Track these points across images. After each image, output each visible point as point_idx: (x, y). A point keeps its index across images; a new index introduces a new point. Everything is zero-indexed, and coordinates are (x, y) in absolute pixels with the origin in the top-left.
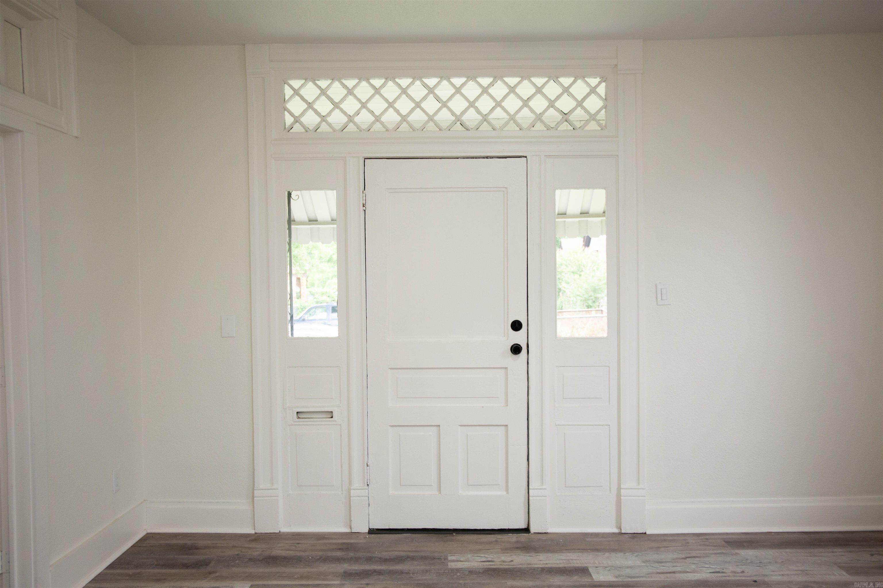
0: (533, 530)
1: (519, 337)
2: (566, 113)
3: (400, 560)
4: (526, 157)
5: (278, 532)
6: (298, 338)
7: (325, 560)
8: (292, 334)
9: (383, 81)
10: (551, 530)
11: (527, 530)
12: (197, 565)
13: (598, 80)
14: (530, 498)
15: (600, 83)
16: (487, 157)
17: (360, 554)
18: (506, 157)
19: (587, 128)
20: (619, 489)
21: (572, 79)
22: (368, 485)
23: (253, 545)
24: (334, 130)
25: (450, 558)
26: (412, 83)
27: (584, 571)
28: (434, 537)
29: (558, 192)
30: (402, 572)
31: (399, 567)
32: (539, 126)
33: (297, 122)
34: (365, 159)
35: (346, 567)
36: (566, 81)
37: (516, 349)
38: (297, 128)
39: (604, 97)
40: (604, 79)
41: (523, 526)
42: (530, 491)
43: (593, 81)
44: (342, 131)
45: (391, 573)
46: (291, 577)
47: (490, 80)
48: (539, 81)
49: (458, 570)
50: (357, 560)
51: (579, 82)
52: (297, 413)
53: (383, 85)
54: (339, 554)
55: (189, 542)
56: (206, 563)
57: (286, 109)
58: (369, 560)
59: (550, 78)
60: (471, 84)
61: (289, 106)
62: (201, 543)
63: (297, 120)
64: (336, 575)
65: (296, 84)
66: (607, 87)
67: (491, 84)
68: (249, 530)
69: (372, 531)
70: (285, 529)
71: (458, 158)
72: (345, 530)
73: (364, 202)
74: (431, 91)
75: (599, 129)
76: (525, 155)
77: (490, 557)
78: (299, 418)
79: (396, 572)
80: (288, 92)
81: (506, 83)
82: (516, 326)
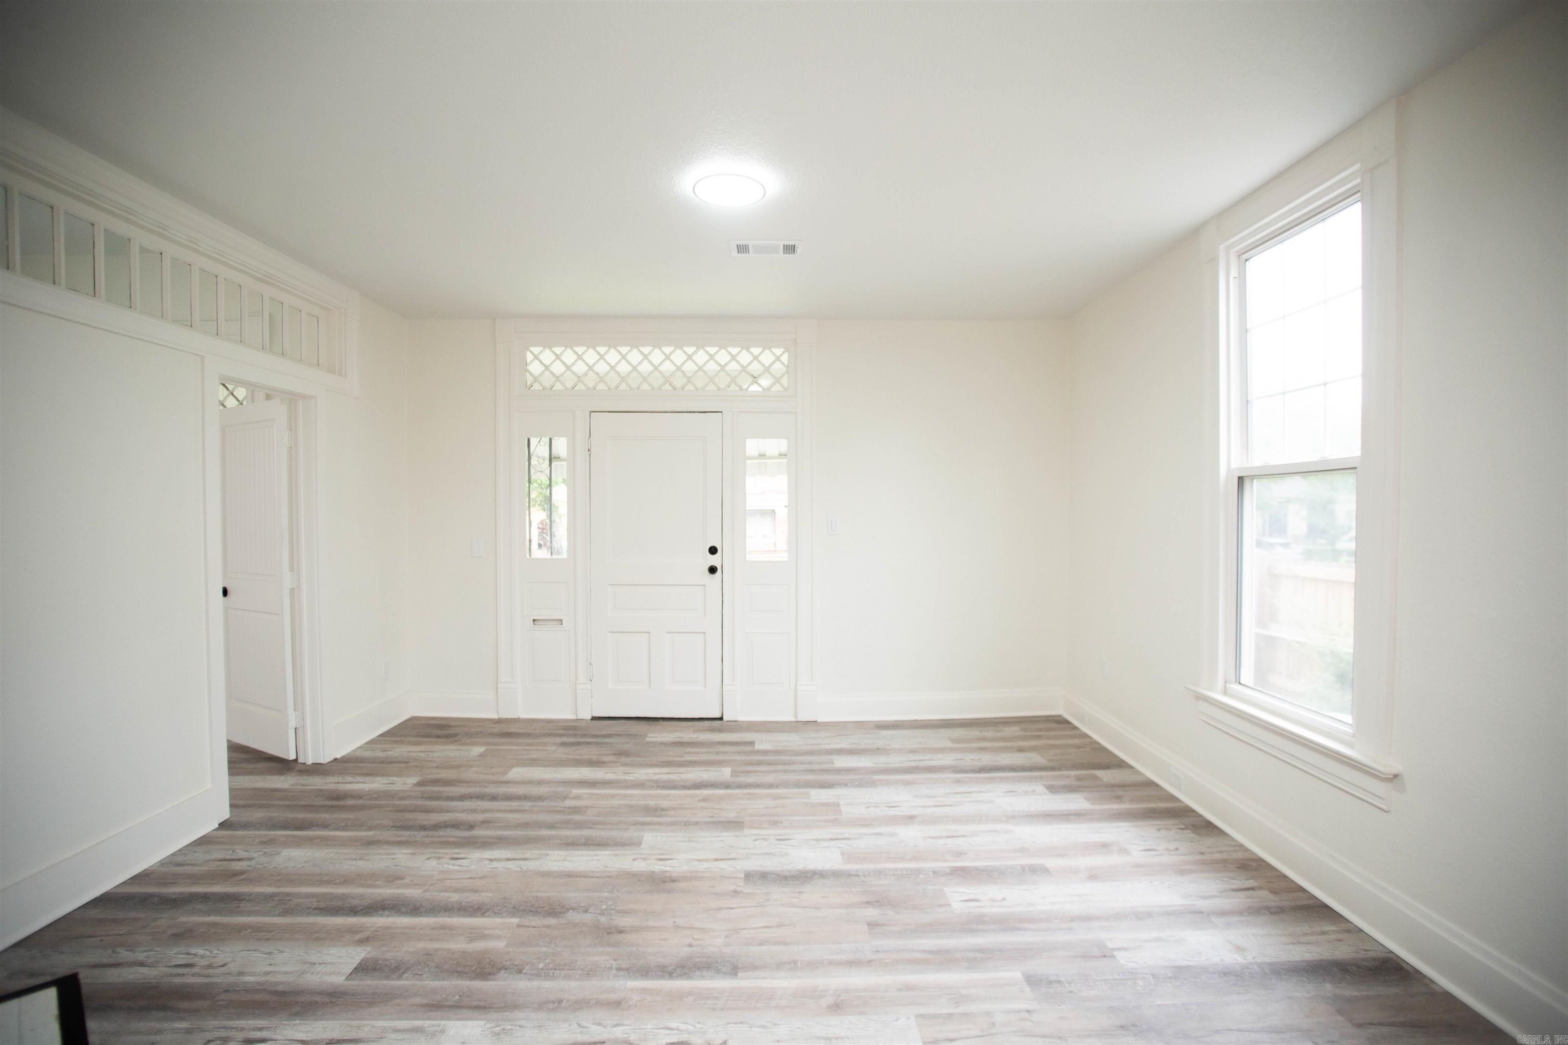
0: (725, 718)
1: (714, 560)
2: (755, 376)
3: (610, 736)
4: (721, 412)
5: (517, 718)
6: (535, 559)
7: (549, 735)
8: (530, 556)
9: (607, 348)
10: (740, 719)
11: (721, 719)
12: (448, 736)
13: (782, 350)
14: (724, 693)
15: (783, 353)
16: (690, 412)
17: (579, 732)
18: (705, 412)
19: (773, 389)
20: (796, 685)
21: (761, 349)
22: (591, 680)
23: (496, 725)
24: (566, 389)
25: (649, 735)
26: (630, 351)
27: (752, 743)
28: (642, 723)
29: (748, 441)
30: (606, 743)
31: (606, 740)
32: (733, 387)
33: (536, 381)
34: (591, 412)
35: (565, 739)
36: (756, 351)
37: (713, 570)
38: (537, 387)
39: (787, 365)
40: (787, 350)
41: (718, 716)
42: (724, 686)
43: (778, 351)
44: (573, 389)
45: (597, 743)
46: (517, 745)
47: (694, 349)
48: (734, 350)
49: (651, 742)
50: (575, 736)
51: (767, 351)
52: (534, 620)
53: (606, 353)
54: (562, 732)
55: (444, 723)
56: (455, 735)
57: (527, 371)
58: (584, 736)
59: (743, 348)
60: (679, 352)
61: (530, 368)
62: (452, 723)
63: (536, 379)
64: (553, 744)
65: (536, 350)
66: (789, 356)
67: (695, 353)
68: (494, 716)
69: (594, 718)
70: (523, 716)
71: (666, 412)
72: (573, 717)
73: (589, 448)
74: (646, 357)
75: (783, 390)
76: (721, 411)
77: (681, 735)
78: (535, 624)
79: (603, 743)
80: (529, 357)
81: (707, 352)
82: (713, 550)
